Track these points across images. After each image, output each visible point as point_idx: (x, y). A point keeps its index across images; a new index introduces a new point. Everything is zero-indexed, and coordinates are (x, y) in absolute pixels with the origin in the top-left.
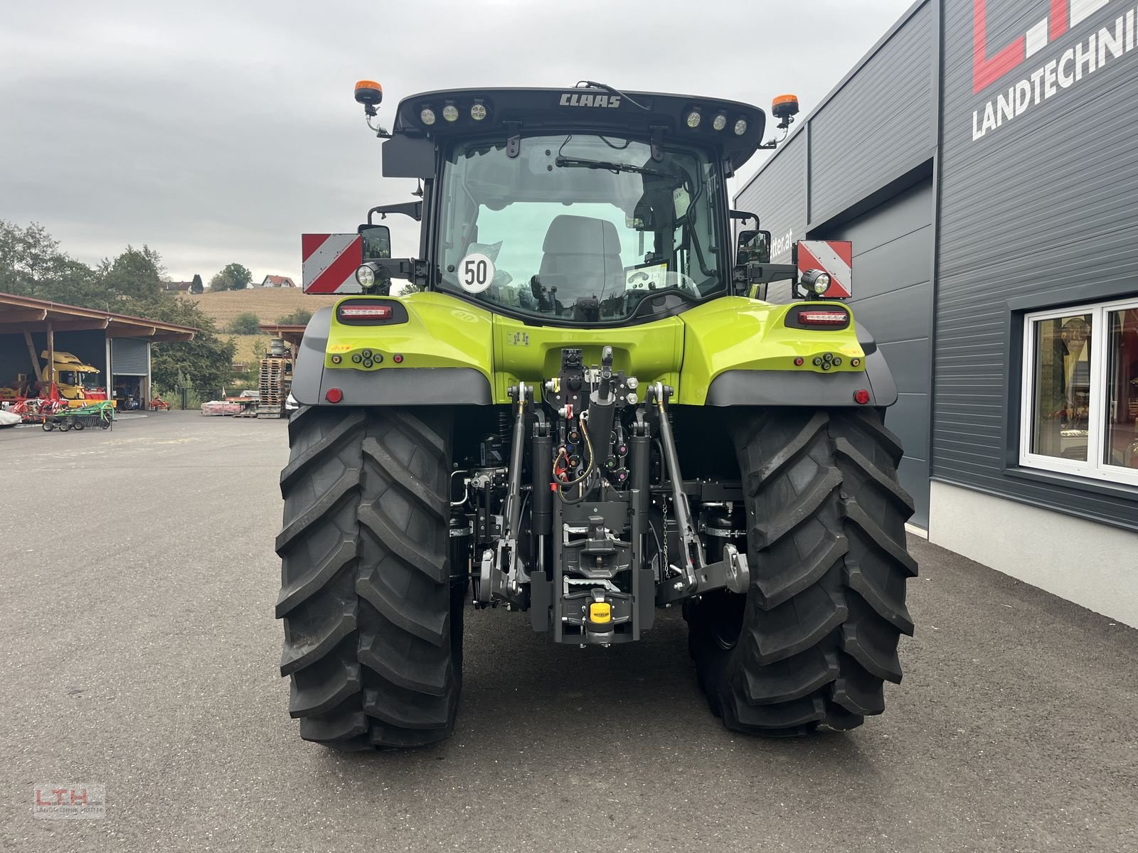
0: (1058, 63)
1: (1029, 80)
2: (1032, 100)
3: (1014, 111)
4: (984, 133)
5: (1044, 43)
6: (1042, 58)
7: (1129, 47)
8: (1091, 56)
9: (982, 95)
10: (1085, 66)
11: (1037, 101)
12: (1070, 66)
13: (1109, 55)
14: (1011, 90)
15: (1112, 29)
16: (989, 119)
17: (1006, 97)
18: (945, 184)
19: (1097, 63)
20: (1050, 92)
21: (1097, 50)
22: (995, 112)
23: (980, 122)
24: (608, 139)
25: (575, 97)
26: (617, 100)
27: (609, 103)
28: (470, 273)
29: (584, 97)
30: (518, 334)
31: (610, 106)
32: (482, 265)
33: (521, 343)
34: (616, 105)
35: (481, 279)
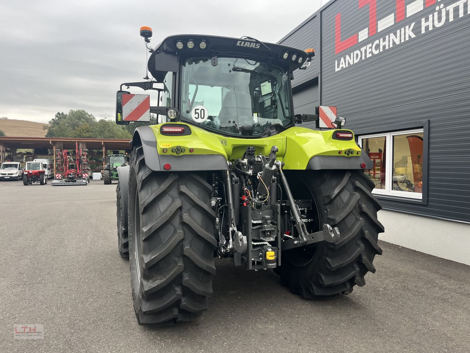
0: (372, 45)
1: (360, 50)
2: (361, 58)
3: (353, 62)
4: (340, 69)
5: (367, 37)
6: (365, 43)
7: (403, 41)
8: (386, 43)
9: (339, 55)
10: (384, 47)
11: (363, 58)
12: (378, 47)
13: (394, 43)
14: (352, 54)
15: (395, 34)
16: (342, 64)
17: (350, 56)
18: (323, 87)
19: (389, 46)
20: (369, 55)
21: (389, 41)
22: (345, 62)
23: (338, 65)
24: (247, 60)
25: (243, 42)
26: (259, 45)
27: (256, 46)
28: (197, 114)
29: (246, 43)
30: (223, 140)
31: (256, 47)
32: (202, 111)
33: (224, 144)
34: (258, 47)
35: (202, 117)
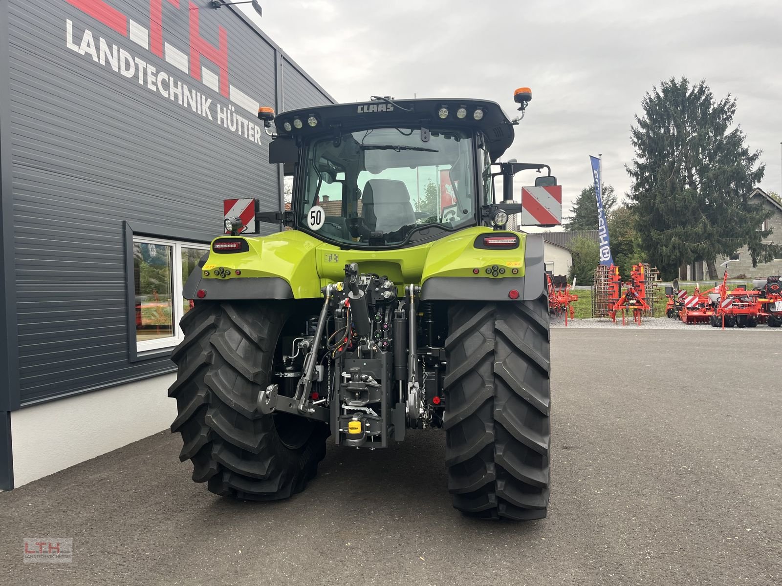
24: (401, 130)
25: (366, 107)
27: (387, 108)
28: (313, 218)
29: (371, 106)
30: (332, 255)
31: (388, 110)
32: (319, 213)
33: (333, 260)
34: (392, 109)
35: (318, 222)
